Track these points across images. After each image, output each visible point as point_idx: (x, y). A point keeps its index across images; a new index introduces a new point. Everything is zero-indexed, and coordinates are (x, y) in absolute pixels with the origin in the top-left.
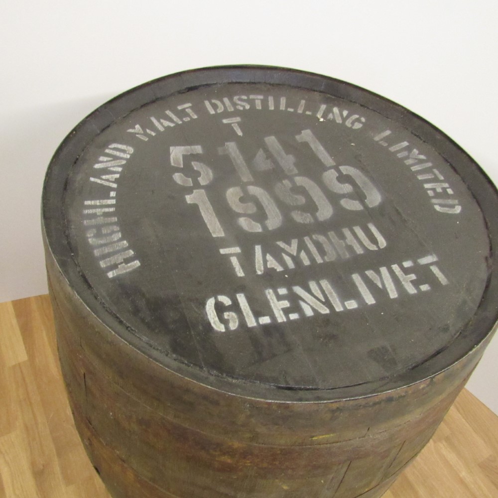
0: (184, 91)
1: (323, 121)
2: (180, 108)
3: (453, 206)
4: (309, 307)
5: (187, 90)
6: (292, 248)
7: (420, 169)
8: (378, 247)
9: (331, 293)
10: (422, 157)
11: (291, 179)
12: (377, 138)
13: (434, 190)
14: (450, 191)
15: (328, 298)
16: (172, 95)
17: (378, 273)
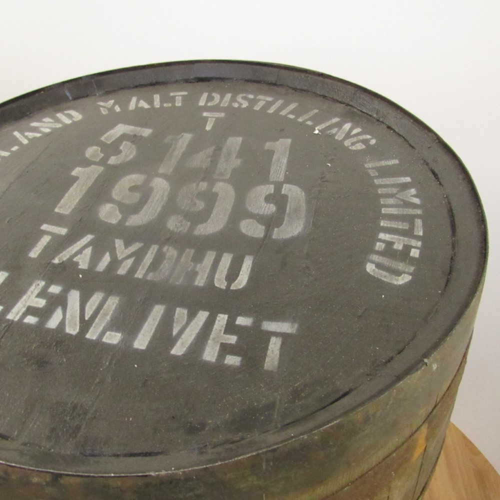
0: (193, 81)
1: (318, 134)
2: (172, 94)
3: (398, 273)
4: (61, 317)
5: (197, 80)
6: (127, 250)
7: (396, 213)
8: (229, 286)
9: (105, 315)
10: (417, 201)
11: (212, 183)
12: (369, 165)
13: (389, 244)
14: (415, 253)
15: (96, 317)
16: (177, 82)
17: (192, 315)
